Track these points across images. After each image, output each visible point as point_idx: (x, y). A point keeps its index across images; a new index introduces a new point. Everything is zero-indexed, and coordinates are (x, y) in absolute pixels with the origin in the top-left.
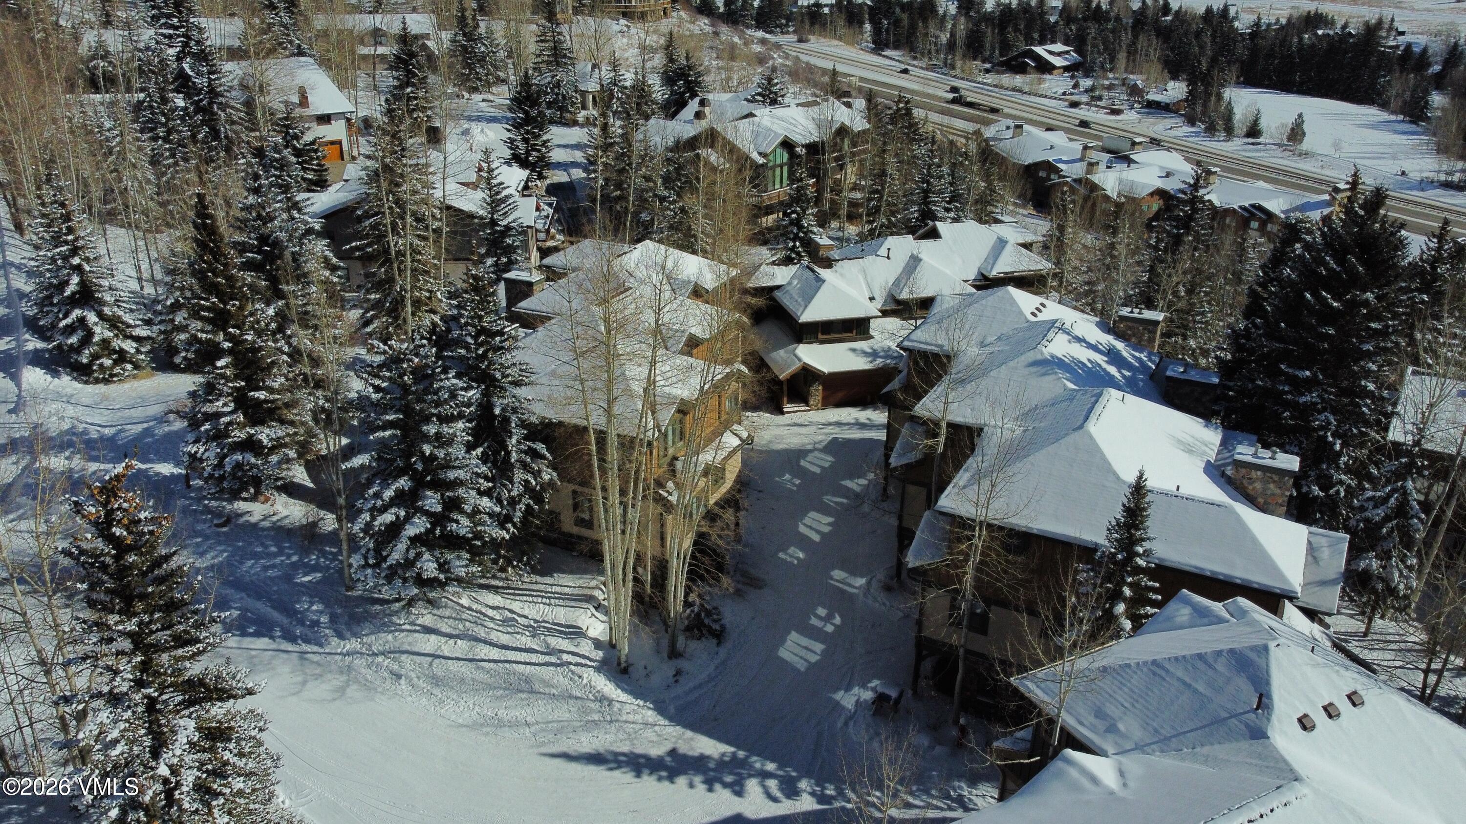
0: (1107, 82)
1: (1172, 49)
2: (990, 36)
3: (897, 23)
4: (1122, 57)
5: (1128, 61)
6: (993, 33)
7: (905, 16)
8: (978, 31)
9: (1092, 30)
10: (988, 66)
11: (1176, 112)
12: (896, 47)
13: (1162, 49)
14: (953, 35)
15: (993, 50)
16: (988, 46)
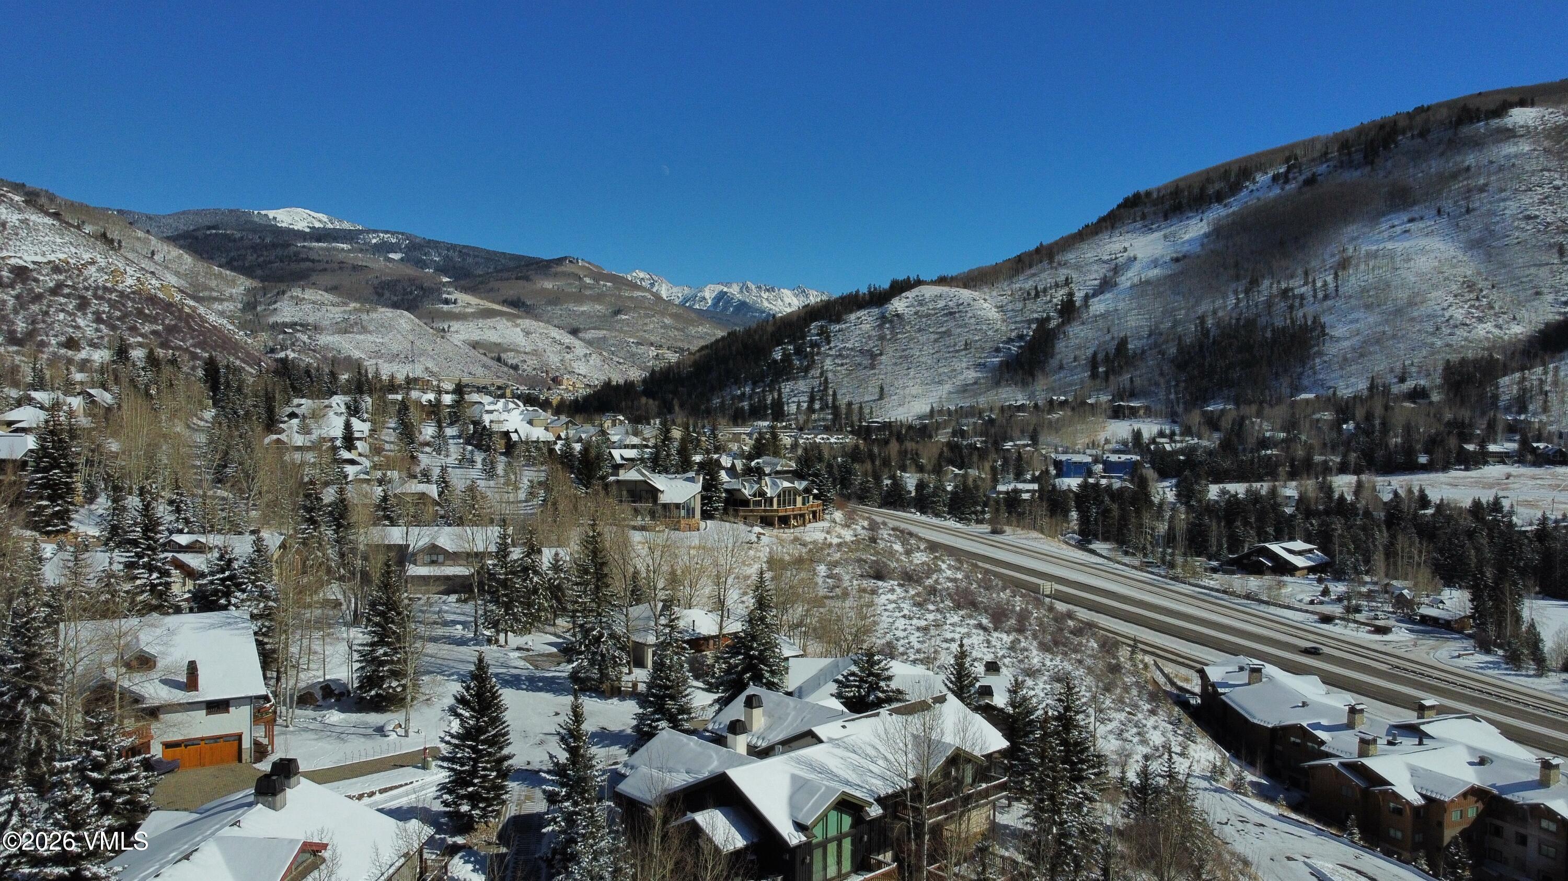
0: (1364, 589)
1: (1441, 551)
2: (1215, 529)
3: (1106, 512)
4: (1379, 559)
5: (1388, 565)
6: (1219, 527)
7: (1115, 507)
8: (1200, 525)
9: (1338, 525)
10: (1215, 563)
11: (1460, 631)
12: (1106, 539)
13: (1428, 552)
14: (1171, 528)
15: (1220, 546)
16: (1214, 541)
